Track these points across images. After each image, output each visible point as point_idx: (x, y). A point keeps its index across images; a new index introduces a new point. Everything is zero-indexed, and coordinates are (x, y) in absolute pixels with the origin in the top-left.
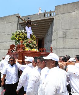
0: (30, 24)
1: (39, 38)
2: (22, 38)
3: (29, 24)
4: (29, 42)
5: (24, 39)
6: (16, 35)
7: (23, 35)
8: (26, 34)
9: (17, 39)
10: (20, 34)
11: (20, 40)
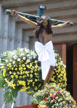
0: (49, 31)
1: (67, 43)
2: (27, 82)
3: (44, 33)
4: (52, 98)
5: (31, 84)
6: (8, 72)
7: (27, 69)
8: (36, 66)
9: (11, 84)
10: (21, 69)
11: (21, 86)
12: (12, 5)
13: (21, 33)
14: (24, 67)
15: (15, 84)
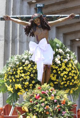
12: (51, 12)
13: (62, 38)
14: (21, 70)
15: (12, 88)
